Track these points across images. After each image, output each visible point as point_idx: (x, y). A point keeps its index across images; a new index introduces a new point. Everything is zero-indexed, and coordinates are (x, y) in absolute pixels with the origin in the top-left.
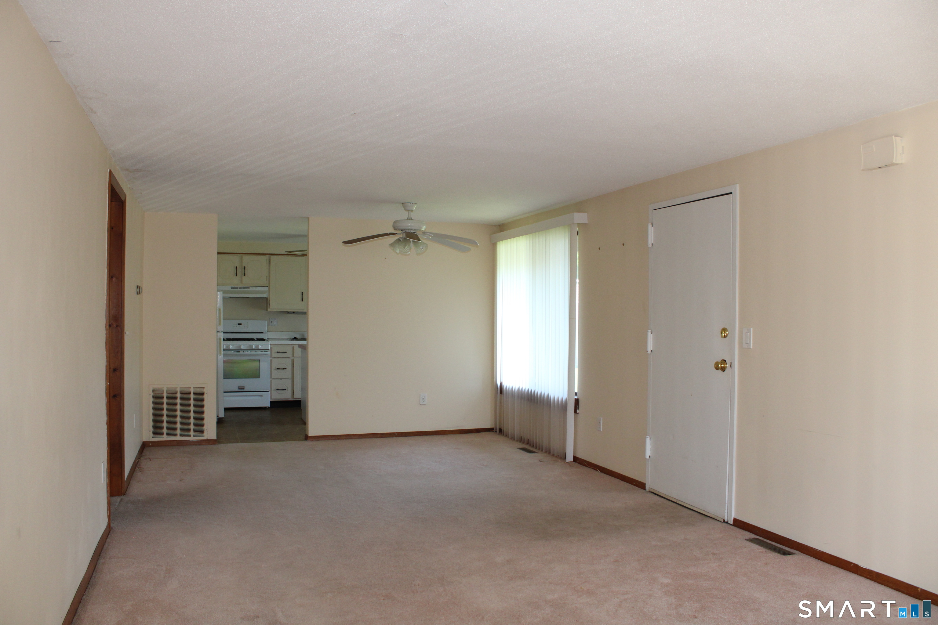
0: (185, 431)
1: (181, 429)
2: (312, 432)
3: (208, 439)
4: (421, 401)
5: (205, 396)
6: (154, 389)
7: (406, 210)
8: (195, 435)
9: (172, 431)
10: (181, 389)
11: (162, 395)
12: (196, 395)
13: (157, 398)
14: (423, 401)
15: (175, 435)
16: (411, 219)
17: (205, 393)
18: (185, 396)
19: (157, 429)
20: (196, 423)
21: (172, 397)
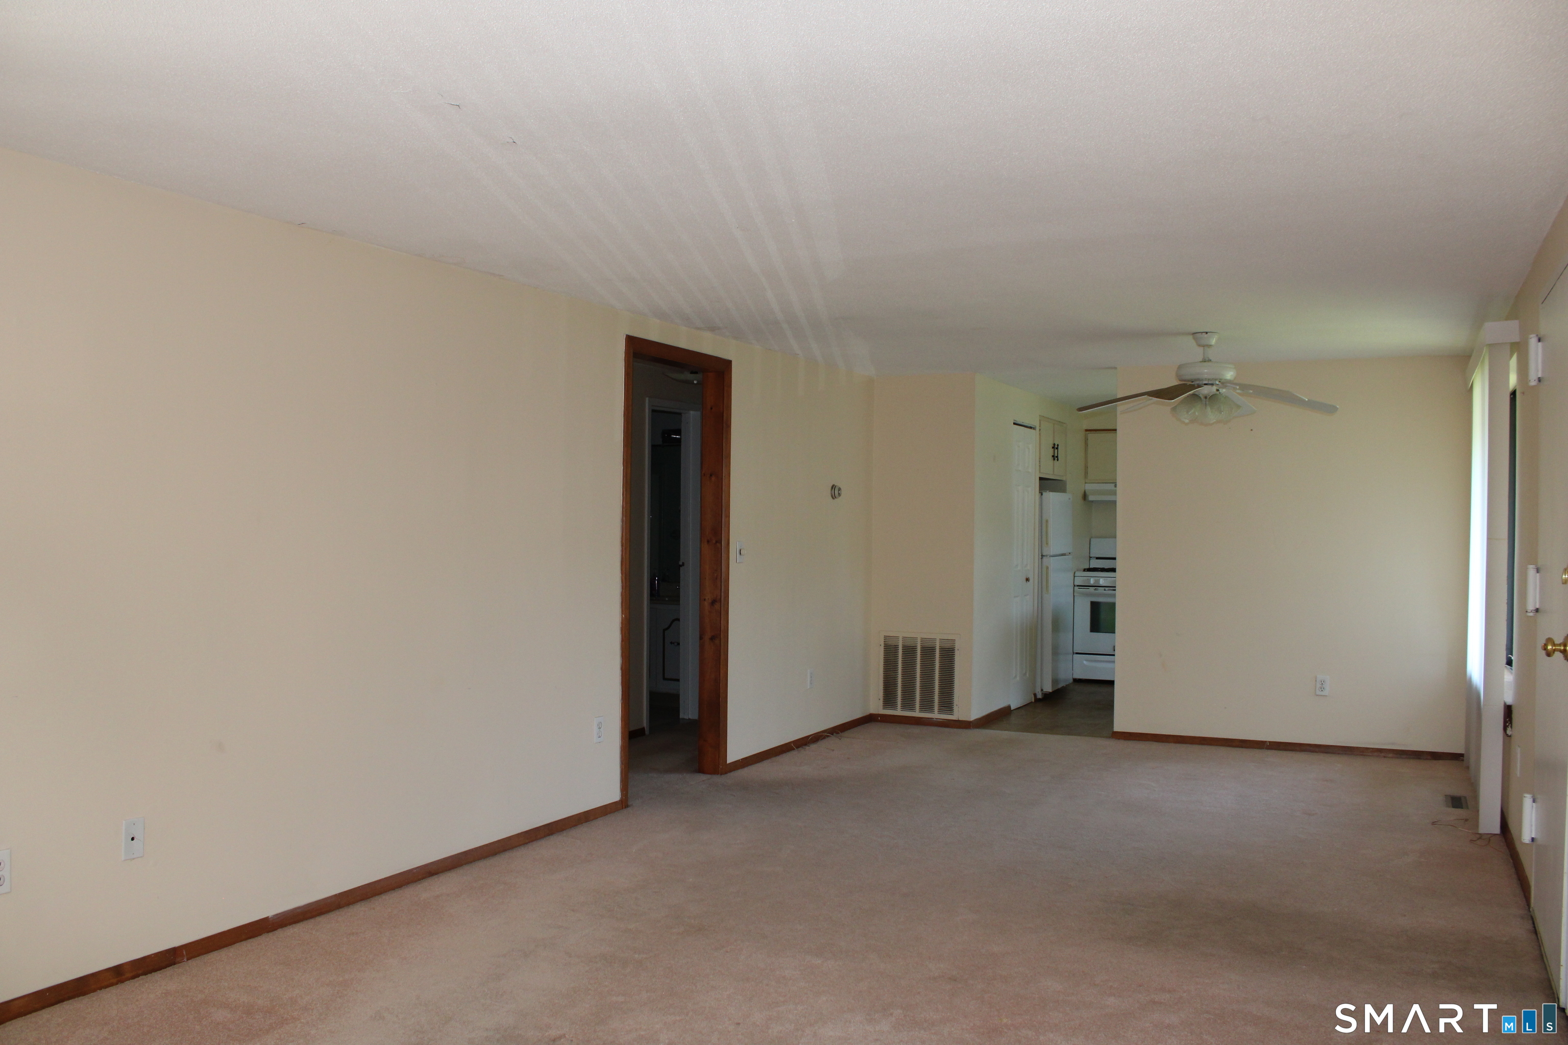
0: (927, 705)
1: (922, 700)
2: (1120, 725)
3: (960, 719)
4: (1317, 688)
5: (957, 653)
6: (886, 637)
7: (1199, 345)
8: (940, 711)
9: (908, 703)
10: (922, 639)
11: (896, 647)
12: (942, 650)
13: (890, 650)
14: (1322, 689)
15: (912, 708)
16: (1210, 361)
17: (956, 649)
18: (928, 651)
19: (889, 698)
20: (942, 693)
21: (909, 651)
